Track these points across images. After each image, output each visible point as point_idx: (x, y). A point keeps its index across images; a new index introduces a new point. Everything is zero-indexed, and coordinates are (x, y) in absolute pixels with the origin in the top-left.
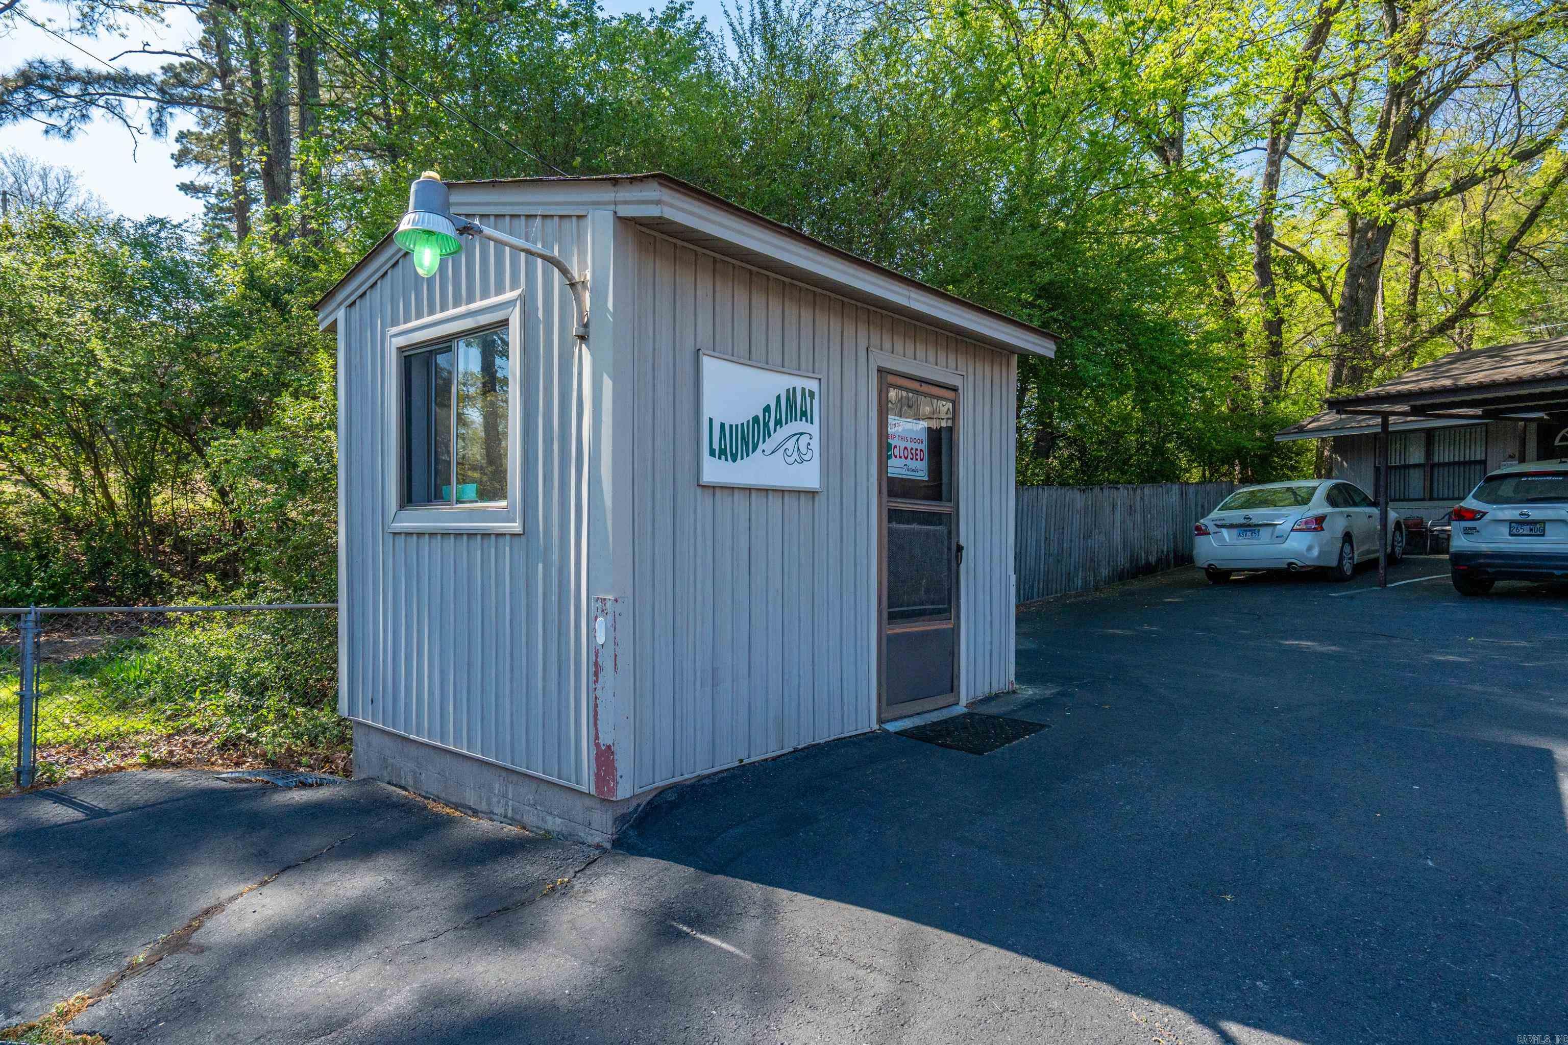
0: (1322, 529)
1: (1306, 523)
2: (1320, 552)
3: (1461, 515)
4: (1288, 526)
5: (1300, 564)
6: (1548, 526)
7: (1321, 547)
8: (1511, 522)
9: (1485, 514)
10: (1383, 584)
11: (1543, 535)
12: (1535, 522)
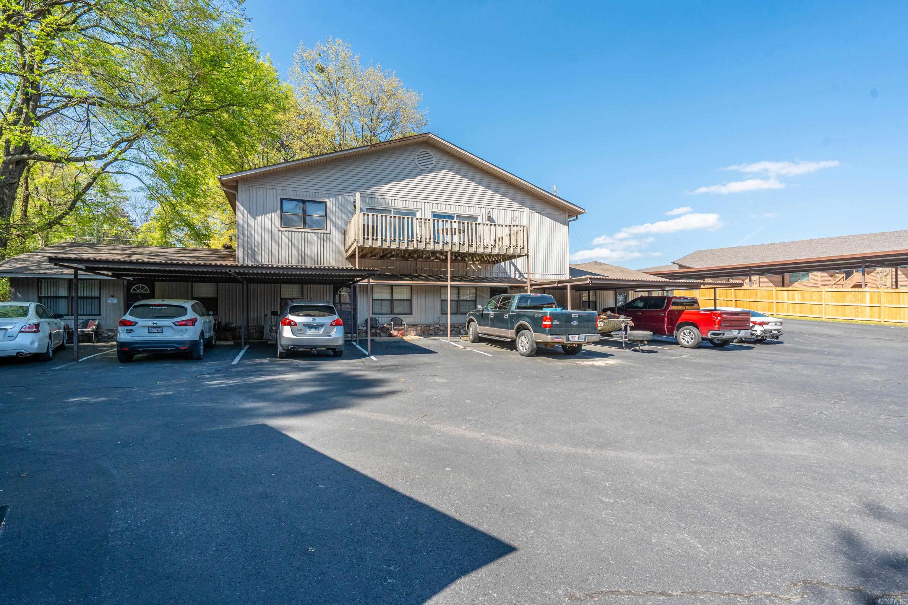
0: (39, 331)
1: (29, 328)
2: (39, 345)
3: (124, 323)
4: (17, 329)
5: (25, 352)
6: (164, 328)
7: (39, 341)
8: (149, 327)
9: (137, 323)
10: (76, 360)
11: (162, 333)
12: (159, 327)
